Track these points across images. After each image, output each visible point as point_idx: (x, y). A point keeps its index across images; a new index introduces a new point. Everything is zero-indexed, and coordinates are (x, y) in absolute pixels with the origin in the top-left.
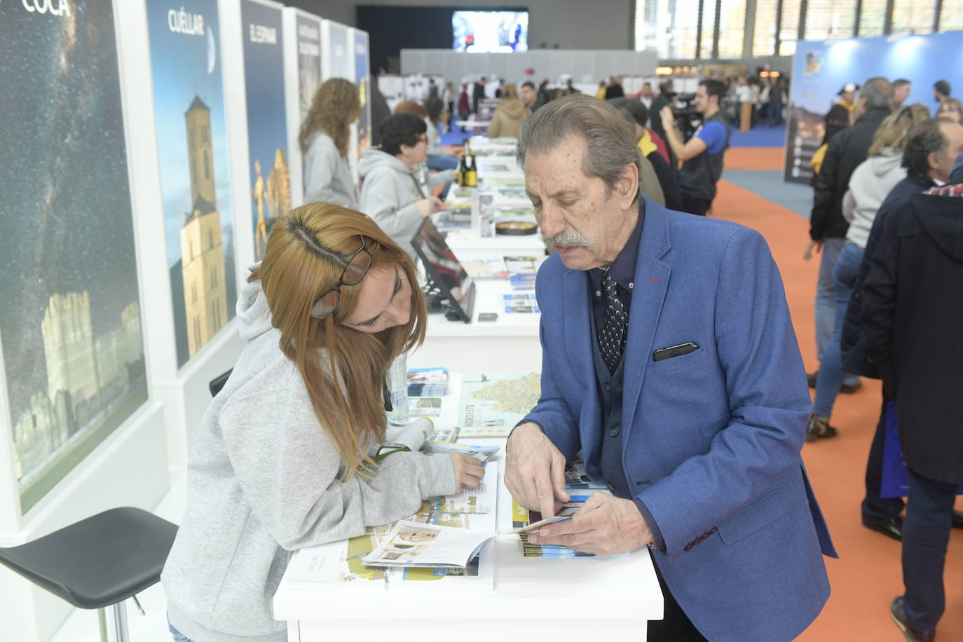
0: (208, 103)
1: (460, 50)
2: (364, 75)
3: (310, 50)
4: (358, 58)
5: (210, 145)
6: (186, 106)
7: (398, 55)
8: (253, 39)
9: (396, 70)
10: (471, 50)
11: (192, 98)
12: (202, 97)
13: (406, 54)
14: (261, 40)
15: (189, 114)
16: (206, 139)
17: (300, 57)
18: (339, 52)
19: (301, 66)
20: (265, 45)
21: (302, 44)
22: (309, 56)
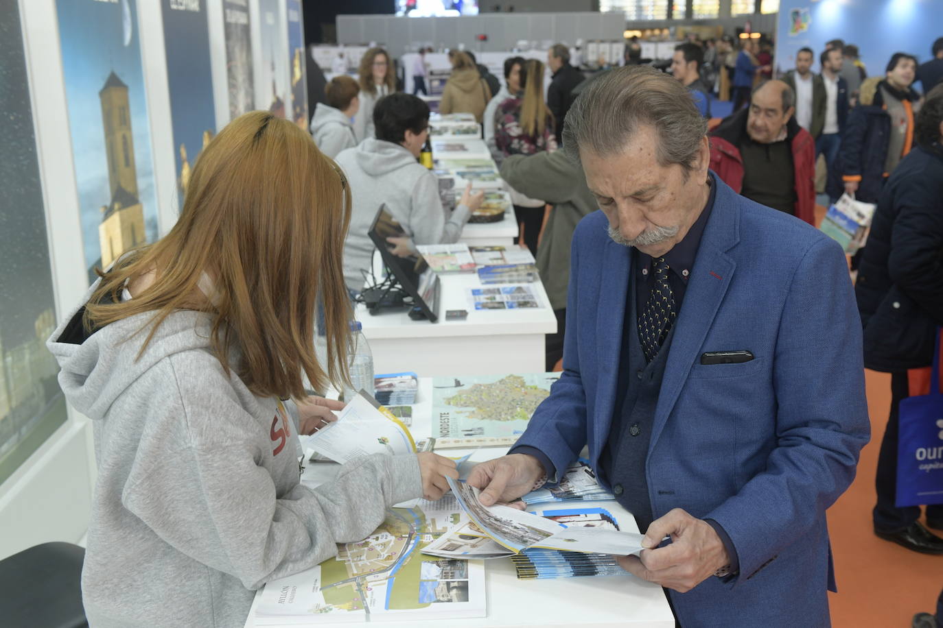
0: (125, 80)
1: (400, 14)
2: (299, 46)
3: (238, 18)
4: (291, 25)
5: (129, 128)
6: (101, 85)
7: (333, 22)
8: (174, 7)
9: (332, 40)
10: (413, 14)
11: (107, 75)
12: (118, 73)
13: (341, 20)
14: (182, 8)
15: (103, 93)
16: (125, 121)
17: (227, 26)
18: (270, 20)
19: (228, 36)
20: (187, 13)
21: (228, 11)
22: (236, 24)
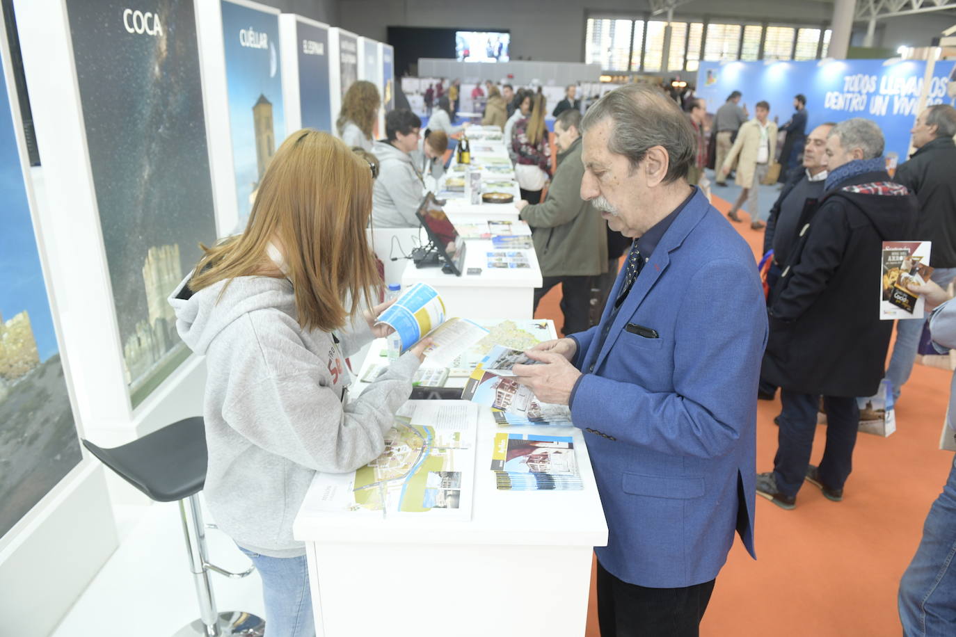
0: (270, 99)
1: (459, 60)
2: (390, 78)
3: (350, 59)
4: (385, 65)
5: (272, 131)
6: (254, 102)
7: (416, 62)
8: (306, 51)
9: (415, 74)
10: (467, 60)
11: (258, 96)
12: (266, 95)
13: (422, 62)
14: (311, 52)
15: (255, 108)
16: (269, 126)
17: (342, 65)
18: (371, 61)
19: (342, 71)
20: (315, 56)
21: (343, 55)
22: (348, 64)
